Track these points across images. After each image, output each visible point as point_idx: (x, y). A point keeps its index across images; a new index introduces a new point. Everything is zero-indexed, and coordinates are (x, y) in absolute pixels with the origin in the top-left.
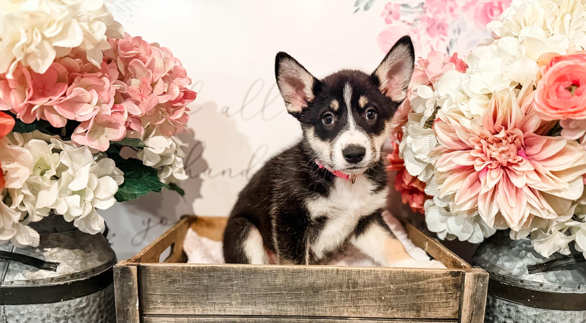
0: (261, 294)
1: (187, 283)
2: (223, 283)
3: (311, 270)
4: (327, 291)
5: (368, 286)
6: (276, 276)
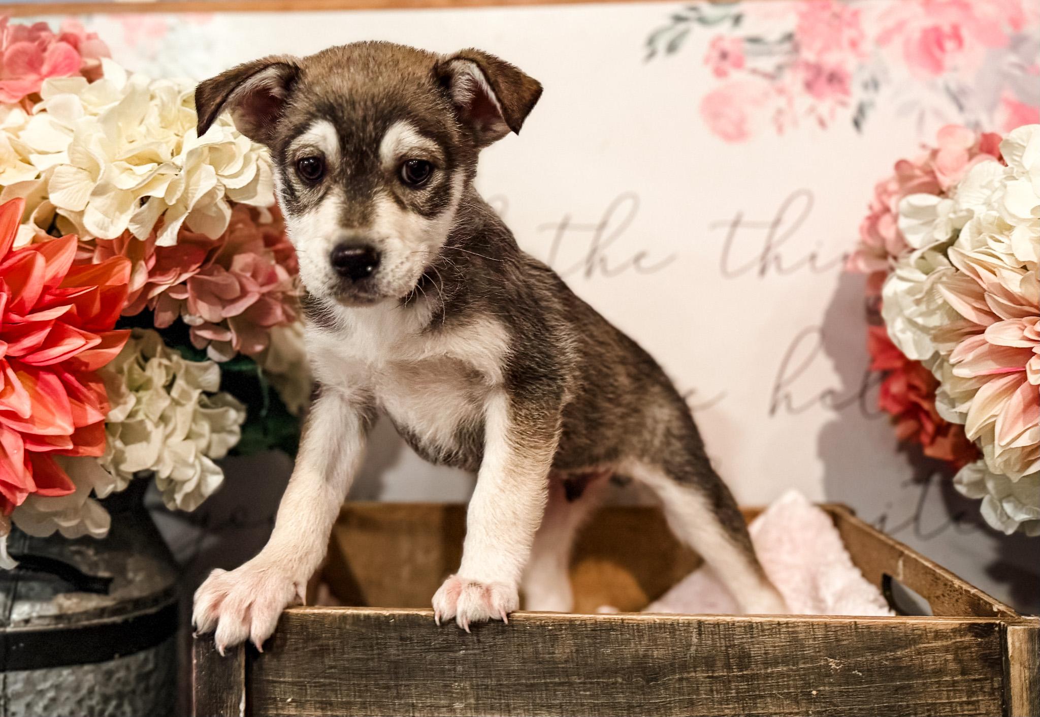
0: (521, 684)
1: (352, 655)
2: (430, 656)
3: (638, 625)
4: (677, 676)
5: (776, 664)
6: (554, 638)
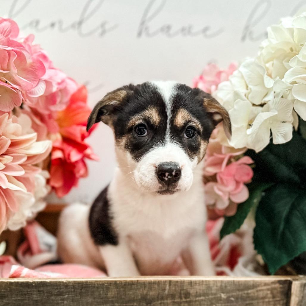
1: (16, 298)
2: (53, 297)
4: (160, 302)
5: (200, 296)
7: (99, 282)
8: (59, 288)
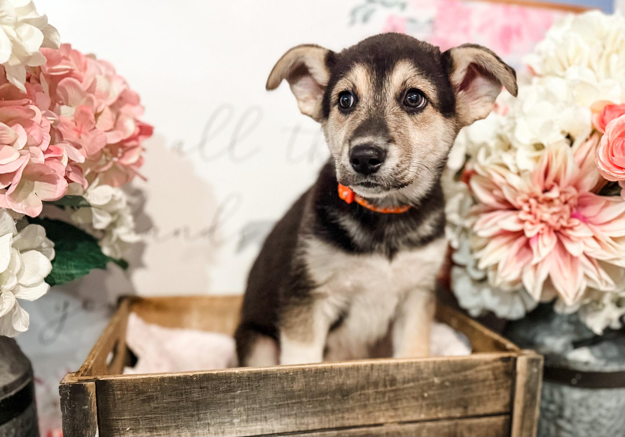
0: (274, 405)
1: (169, 400)
2: (220, 396)
3: (340, 368)
4: (359, 393)
5: (409, 382)
6: (293, 379)
7: (281, 371)
8: (229, 381)
